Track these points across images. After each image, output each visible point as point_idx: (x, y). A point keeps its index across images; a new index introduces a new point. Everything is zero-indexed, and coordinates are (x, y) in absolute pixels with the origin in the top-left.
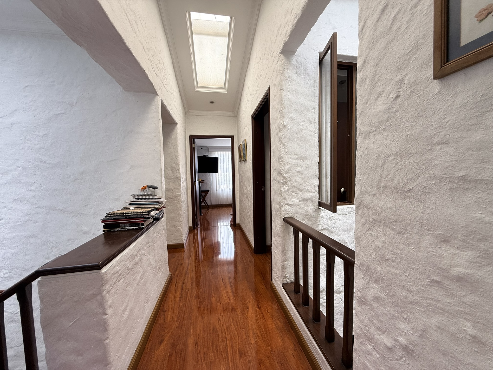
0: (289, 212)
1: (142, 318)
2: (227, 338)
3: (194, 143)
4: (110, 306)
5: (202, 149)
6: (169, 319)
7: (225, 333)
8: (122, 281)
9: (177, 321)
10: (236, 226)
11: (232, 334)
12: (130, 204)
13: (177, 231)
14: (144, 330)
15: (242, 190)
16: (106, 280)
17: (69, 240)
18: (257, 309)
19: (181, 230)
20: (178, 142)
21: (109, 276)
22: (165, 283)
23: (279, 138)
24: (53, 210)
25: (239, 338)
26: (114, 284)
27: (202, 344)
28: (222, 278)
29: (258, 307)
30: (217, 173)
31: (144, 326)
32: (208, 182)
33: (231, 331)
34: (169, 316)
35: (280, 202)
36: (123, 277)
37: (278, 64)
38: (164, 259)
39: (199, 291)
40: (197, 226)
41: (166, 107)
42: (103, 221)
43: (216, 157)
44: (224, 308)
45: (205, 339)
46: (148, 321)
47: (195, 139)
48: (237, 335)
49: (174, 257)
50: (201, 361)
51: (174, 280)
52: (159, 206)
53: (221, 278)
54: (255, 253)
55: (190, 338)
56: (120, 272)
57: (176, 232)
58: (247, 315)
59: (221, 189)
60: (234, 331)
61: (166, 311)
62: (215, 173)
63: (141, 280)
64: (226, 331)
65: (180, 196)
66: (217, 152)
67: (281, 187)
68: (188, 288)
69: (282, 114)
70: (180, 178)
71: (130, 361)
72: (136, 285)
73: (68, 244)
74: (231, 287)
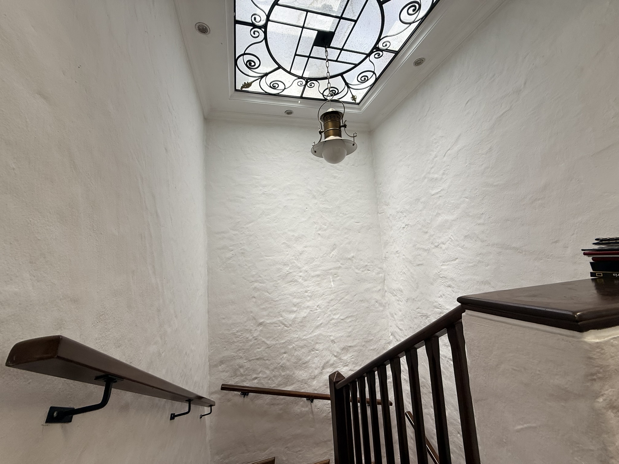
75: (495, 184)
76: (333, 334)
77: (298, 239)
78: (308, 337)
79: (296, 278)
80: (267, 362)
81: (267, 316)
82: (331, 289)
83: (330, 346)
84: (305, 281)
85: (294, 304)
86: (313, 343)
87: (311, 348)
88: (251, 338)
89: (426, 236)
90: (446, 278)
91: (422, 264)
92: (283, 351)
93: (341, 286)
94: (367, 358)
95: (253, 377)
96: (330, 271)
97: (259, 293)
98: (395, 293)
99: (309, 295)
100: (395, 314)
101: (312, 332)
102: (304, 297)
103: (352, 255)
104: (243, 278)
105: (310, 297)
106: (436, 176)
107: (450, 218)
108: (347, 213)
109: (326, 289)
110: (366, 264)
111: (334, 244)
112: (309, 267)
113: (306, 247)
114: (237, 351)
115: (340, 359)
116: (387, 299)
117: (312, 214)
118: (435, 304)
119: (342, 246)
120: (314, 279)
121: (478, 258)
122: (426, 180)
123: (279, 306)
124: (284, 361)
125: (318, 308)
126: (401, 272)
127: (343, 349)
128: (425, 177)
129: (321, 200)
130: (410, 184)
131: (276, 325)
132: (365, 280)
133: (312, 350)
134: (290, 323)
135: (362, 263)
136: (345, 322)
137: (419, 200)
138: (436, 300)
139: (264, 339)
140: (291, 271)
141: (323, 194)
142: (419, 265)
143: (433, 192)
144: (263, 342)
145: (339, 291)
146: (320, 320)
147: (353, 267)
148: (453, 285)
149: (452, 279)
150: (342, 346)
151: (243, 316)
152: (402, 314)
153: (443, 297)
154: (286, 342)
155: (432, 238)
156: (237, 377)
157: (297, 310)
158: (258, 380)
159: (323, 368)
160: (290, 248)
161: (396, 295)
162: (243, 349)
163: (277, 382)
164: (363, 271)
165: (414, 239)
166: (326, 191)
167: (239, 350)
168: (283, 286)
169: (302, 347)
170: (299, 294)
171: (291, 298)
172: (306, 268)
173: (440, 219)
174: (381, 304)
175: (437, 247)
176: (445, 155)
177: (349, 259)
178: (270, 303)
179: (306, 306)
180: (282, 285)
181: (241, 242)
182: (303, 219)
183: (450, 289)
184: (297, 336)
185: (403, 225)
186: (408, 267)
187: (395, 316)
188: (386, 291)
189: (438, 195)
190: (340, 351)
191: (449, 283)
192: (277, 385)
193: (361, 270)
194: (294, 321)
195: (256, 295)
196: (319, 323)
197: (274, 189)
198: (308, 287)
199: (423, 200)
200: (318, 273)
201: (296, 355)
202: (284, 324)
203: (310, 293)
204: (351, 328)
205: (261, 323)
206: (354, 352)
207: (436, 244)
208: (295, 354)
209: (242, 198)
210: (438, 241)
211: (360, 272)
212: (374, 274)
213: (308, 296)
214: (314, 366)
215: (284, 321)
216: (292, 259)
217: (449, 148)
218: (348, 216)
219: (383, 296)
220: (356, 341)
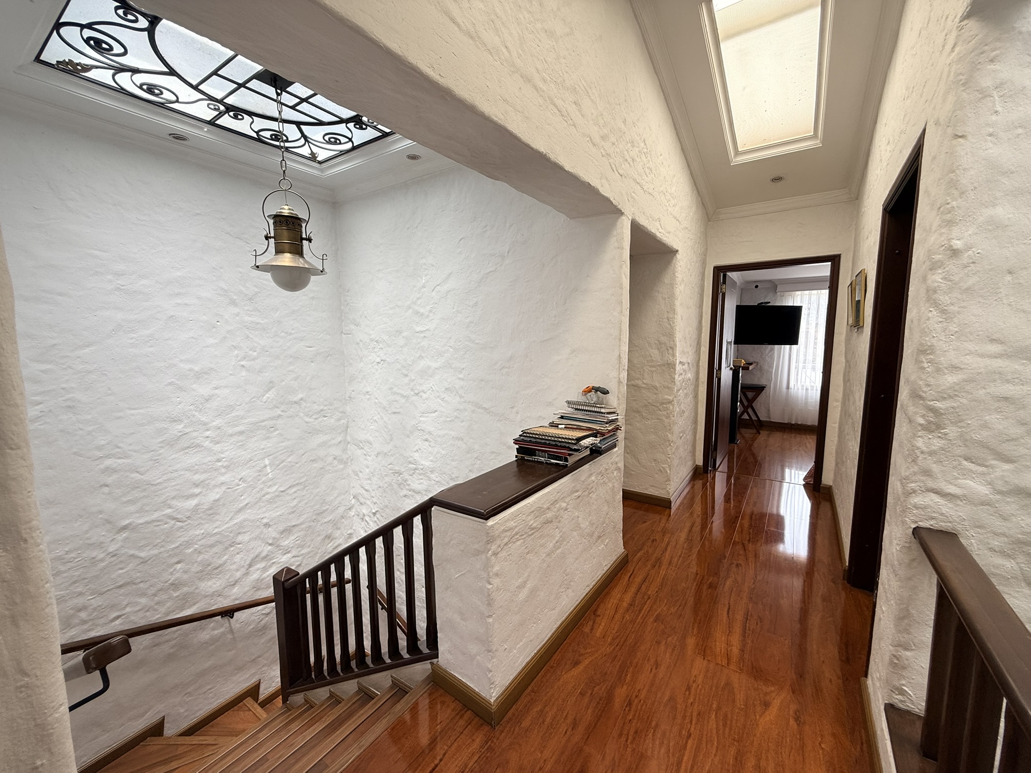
0: (942, 514)
1: (554, 609)
2: (690, 735)
3: (724, 282)
4: (497, 575)
5: (757, 287)
6: (598, 633)
7: (691, 722)
8: (519, 543)
9: (610, 644)
10: (819, 491)
11: (705, 733)
12: (562, 417)
13: (658, 470)
14: (554, 630)
15: (847, 402)
16: (491, 536)
17: (492, 452)
18: (792, 722)
19: (669, 471)
20: (677, 290)
21: (497, 532)
22: (609, 565)
23: (928, 291)
24: (479, 408)
25: (717, 751)
26: (505, 545)
27: (638, 712)
28: (729, 606)
29: (797, 719)
30: (794, 347)
31: (556, 624)
32: (766, 367)
33: (706, 727)
34: (601, 627)
35: (906, 478)
36: (520, 538)
37: (954, 54)
38: (612, 524)
39: (669, 610)
40: (715, 469)
41: (647, 228)
42: (516, 441)
43: (795, 305)
44: (708, 671)
45: (648, 706)
46: (564, 618)
47: (728, 273)
48: (716, 744)
49: (645, 522)
50: (627, 741)
51: (631, 567)
52: (606, 429)
53: (727, 605)
54: (848, 583)
55: (622, 687)
56: (516, 530)
57: (657, 474)
58: (758, 717)
59: (803, 386)
60: (711, 732)
61: (599, 616)
62: (788, 347)
63: (557, 549)
64: (694, 719)
65: (671, 402)
66: (799, 293)
67: (915, 436)
68: (649, 593)
69: (948, 217)
70: (675, 365)
71: (524, 664)
72: (545, 555)
73: (490, 458)
74: (744, 636)
75: (477, 341)
76: (267, 515)
77: (199, 376)
78: (223, 528)
79: (198, 442)
80: (142, 585)
81: (137, 512)
82: (264, 451)
83: (262, 533)
84: (216, 445)
85: (195, 484)
86: (232, 535)
87: (229, 543)
88: (102, 556)
89: (406, 380)
90: (423, 431)
91: (398, 413)
92: (175, 560)
93: (281, 444)
94: (319, 535)
95: (110, 618)
96: (263, 424)
97: (117, 476)
98: (361, 445)
99: (224, 465)
100: (361, 472)
101: (231, 519)
102: (215, 470)
103: (300, 396)
104: (75, 453)
105: (228, 467)
106: (422, 310)
107: (434, 365)
108: (293, 332)
109: (255, 451)
110: (322, 408)
111: (271, 382)
112: (225, 421)
113: (217, 389)
114: (70, 585)
115: (278, 546)
116: (349, 452)
117: (228, 332)
118: (410, 459)
119: (284, 383)
120: (233, 439)
121: (455, 414)
122: (411, 311)
123: (163, 491)
124: (178, 575)
125: (240, 483)
126: (372, 419)
127: (282, 532)
128: (409, 307)
129: (246, 308)
130: (391, 309)
131: (158, 523)
132: (319, 431)
133: (230, 545)
134: (188, 514)
135: (315, 407)
136: (288, 494)
137: (401, 333)
138: (411, 454)
139: (132, 552)
140: (187, 430)
141: (250, 299)
142: (394, 413)
143: (418, 329)
144: (132, 556)
145: (278, 451)
146: (245, 500)
147: (302, 415)
148: (431, 440)
149: (430, 433)
150: (281, 528)
151: (79, 523)
152: (370, 471)
153: (420, 451)
154: (181, 545)
155: (412, 384)
156: (72, 628)
157: (201, 492)
158: (123, 619)
159: (250, 566)
160: (183, 392)
161: (362, 448)
162: (85, 579)
163: (163, 610)
164: (316, 419)
165: (392, 380)
166: (256, 293)
167: (75, 582)
168: (170, 458)
169: (212, 546)
170: (204, 466)
171: (188, 475)
172: (218, 422)
173: (422, 363)
174: (341, 461)
175: (417, 394)
176: (434, 290)
177: (295, 402)
178: (144, 490)
179: (219, 482)
180: (170, 456)
181: (64, 386)
182: (211, 341)
183: (427, 443)
184: (202, 532)
185: (378, 360)
186: (381, 414)
187: (360, 474)
188: (348, 443)
189: (422, 335)
190: (278, 536)
191: (427, 436)
192: (163, 614)
193: (314, 417)
194: (195, 509)
195: (109, 480)
196: (242, 505)
197: (144, 282)
198: (222, 453)
199: (405, 334)
200: (240, 428)
201: (201, 561)
202: (174, 519)
203: (225, 461)
204: (296, 501)
205: (125, 526)
206: (300, 531)
207: (416, 392)
208: (199, 559)
209: (60, 294)
210: (418, 388)
211: (312, 420)
212: (332, 421)
213: (222, 466)
214: (234, 567)
215: (175, 515)
216: (190, 410)
217: (438, 283)
218: (294, 336)
219: (345, 450)
220: (303, 516)
